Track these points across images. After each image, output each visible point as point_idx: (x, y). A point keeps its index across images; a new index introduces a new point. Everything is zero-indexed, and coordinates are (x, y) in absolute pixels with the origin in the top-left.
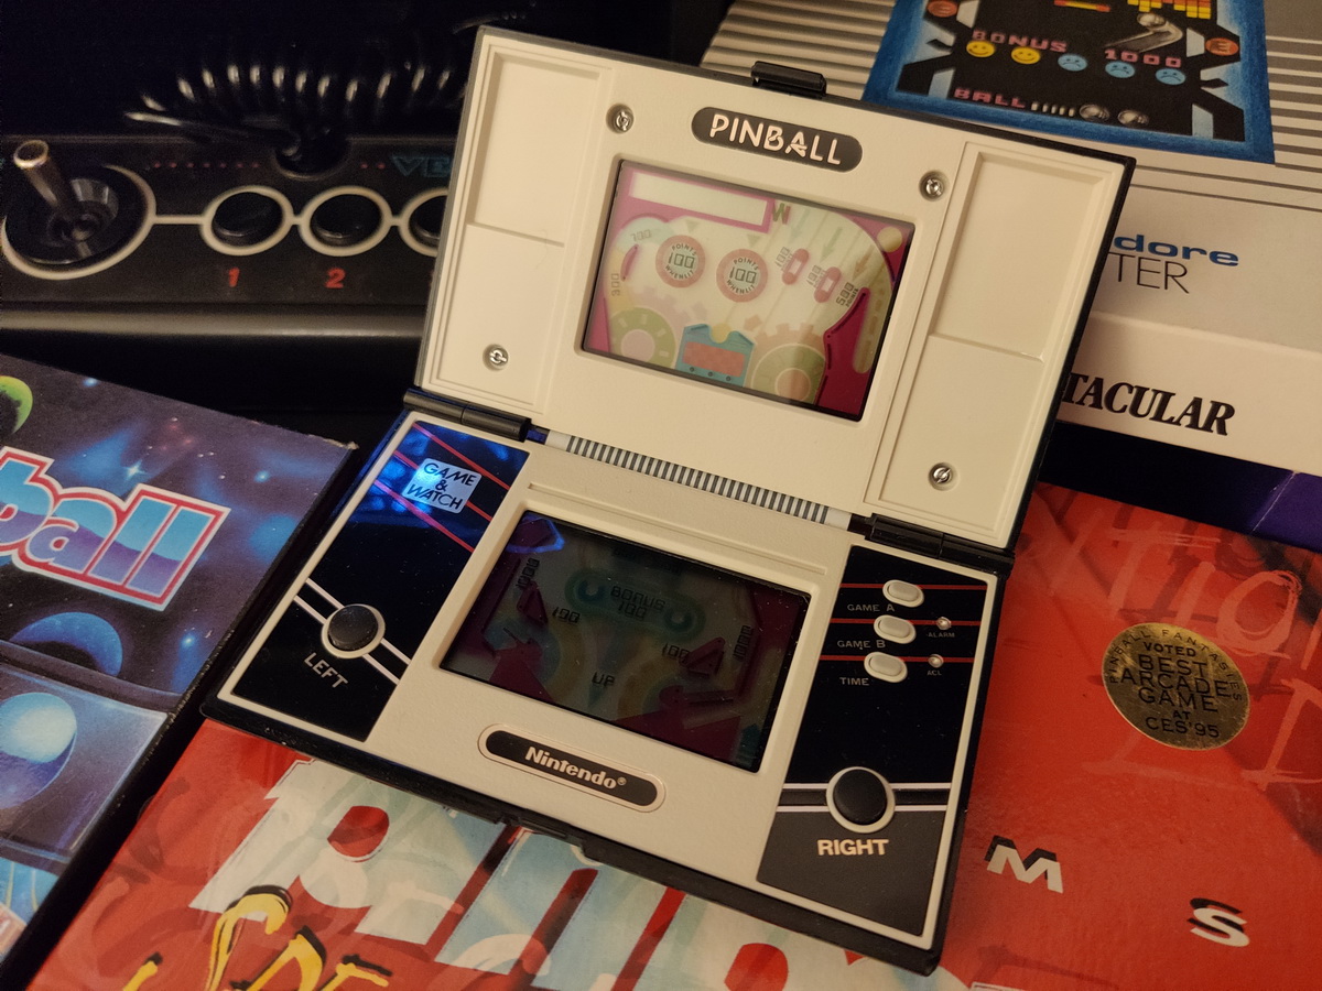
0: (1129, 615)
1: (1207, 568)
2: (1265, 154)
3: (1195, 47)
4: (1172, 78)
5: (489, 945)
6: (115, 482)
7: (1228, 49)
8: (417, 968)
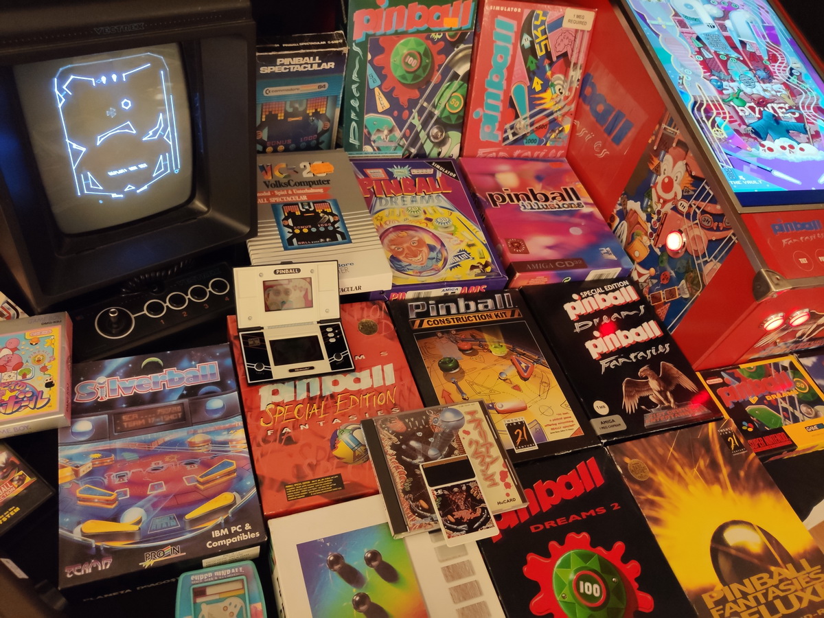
0: (358, 320)
1: (366, 309)
2: (350, 242)
3: (332, 220)
4: (331, 228)
5: (302, 395)
6: (192, 366)
7: (337, 219)
8: (295, 402)
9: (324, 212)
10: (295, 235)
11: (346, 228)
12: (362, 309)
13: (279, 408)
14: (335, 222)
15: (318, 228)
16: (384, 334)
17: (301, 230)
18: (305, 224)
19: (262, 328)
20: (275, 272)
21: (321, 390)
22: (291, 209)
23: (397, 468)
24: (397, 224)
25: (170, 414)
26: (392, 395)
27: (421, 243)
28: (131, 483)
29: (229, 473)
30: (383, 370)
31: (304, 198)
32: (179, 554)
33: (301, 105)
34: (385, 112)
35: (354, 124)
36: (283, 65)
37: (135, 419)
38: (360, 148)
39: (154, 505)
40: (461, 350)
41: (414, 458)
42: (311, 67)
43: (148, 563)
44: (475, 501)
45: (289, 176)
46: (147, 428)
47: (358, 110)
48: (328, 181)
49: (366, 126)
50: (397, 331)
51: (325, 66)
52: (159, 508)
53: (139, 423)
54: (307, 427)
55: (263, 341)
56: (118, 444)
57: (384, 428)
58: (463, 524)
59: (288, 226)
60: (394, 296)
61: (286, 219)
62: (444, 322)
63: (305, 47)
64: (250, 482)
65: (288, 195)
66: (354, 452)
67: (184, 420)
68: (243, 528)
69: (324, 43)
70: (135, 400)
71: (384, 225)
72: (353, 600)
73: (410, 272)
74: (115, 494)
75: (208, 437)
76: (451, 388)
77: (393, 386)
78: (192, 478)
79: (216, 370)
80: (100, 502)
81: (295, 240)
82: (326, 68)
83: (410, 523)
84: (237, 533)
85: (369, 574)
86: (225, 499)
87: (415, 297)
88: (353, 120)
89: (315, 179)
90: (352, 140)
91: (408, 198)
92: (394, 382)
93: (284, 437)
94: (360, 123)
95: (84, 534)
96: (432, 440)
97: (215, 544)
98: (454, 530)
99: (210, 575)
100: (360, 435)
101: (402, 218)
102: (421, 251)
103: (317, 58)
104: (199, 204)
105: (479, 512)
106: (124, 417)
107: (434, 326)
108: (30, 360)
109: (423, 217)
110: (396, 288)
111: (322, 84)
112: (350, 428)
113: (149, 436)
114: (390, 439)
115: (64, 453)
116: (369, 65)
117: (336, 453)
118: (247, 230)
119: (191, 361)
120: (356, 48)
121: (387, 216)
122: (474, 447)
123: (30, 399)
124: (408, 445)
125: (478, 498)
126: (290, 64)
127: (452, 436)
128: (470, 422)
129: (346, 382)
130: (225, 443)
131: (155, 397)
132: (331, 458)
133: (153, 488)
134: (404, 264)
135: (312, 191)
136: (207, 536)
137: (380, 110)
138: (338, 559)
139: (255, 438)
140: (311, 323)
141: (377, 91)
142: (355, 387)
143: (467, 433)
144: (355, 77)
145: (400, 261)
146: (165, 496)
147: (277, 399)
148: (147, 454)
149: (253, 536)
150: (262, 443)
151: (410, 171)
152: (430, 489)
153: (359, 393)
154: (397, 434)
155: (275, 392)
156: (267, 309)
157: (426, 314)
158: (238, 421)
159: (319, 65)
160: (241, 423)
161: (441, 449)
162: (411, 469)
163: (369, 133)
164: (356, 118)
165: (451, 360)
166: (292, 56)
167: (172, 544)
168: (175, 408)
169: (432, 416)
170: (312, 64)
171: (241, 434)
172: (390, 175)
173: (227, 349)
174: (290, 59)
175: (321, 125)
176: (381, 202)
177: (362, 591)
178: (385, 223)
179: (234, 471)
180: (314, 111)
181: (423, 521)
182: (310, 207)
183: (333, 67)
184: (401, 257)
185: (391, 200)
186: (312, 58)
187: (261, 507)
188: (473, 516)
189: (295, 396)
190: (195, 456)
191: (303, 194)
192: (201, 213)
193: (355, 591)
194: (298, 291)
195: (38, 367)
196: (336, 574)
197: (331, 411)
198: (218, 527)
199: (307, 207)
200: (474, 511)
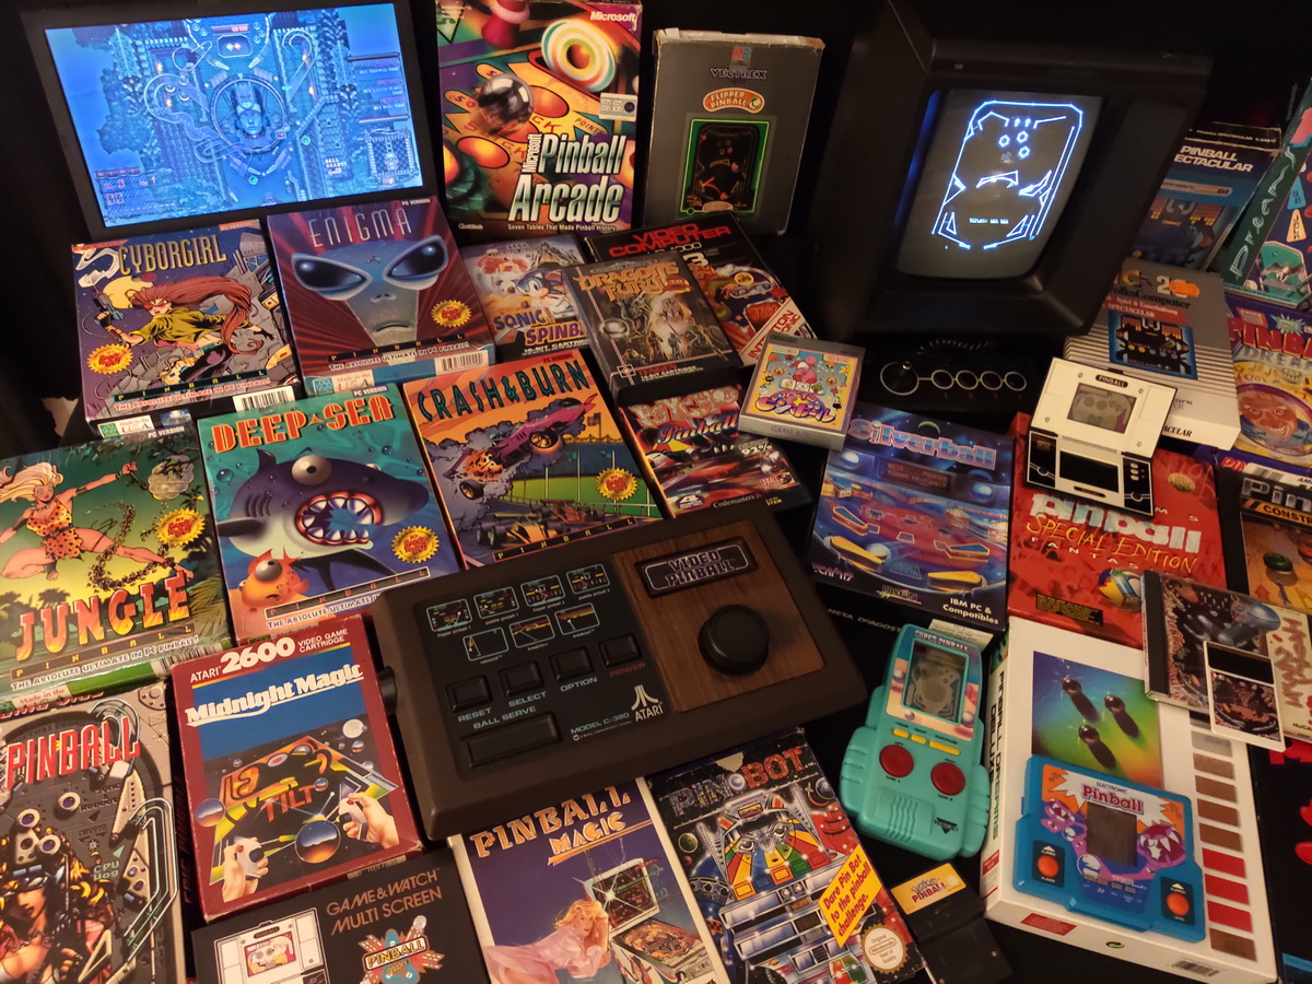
1: (1185, 464)
2: (1196, 378)
3: (1179, 347)
4: (1174, 357)
5: (1081, 520)
6: (969, 445)
7: (1186, 348)
8: (1070, 523)
9: (1171, 336)
10: (1127, 350)
11: (1195, 363)
12: (1181, 463)
13: (1050, 521)
14: (1182, 352)
15: (1158, 352)
16: (1200, 497)
17: (1137, 348)
18: (1143, 343)
19: (1057, 436)
20: (1098, 378)
21: (1103, 523)
22: (1132, 322)
23: (1174, 632)
24: (1261, 382)
25: (935, 480)
26: (1190, 563)
27: (1289, 414)
28: (881, 523)
29: (981, 557)
30: (1186, 535)
31: (1152, 315)
32: (915, 601)
33: (1186, 208)
34: (1295, 244)
35: (1245, 248)
36: (1187, 154)
37: (900, 471)
38: (1241, 281)
39: (901, 552)
40: (1300, 553)
41: (1200, 633)
42: (1221, 165)
43: (885, 594)
44: (1264, 706)
45: (1140, 286)
46: (909, 483)
47: (1258, 232)
48: (1187, 305)
49: (1260, 257)
50: (1218, 502)
51: (1239, 167)
52: (905, 555)
53: (903, 476)
54: (1077, 551)
55: (1053, 448)
56: (878, 485)
57: (1170, 589)
58: (1241, 720)
59: (1123, 339)
60: (1228, 463)
61: (1123, 330)
62: (1288, 515)
63: (1223, 139)
64: (1001, 573)
65: (1133, 307)
66: (1125, 598)
67: (946, 491)
68: (983, 609)
69: (1251, 138)
70: (904, 455)
71: (1243, 378)
72: (1080, 729)
73: (1263, 443)
74: (866, 526)
75: (967, 516)
76: (1273, 589)
77: (1195, 555)
78: (942, 544)
79: (993, 458)
80: (851, 525)
81: (1125, 356)
82: (1240, 169)
83: (1172, 689)
84: (974, 611)
85: (1106, 715)
86: (972, 577)
87: (1257, 474)
88: (1247, 243)
89: (1171, 298)
90: (1233, 269)
91: (1288, 358)
92: (1197, 551)
93: (1048, 551)
94: (1255, 250)
95: (832, 544)
96: (1227, 625)
97: (952, 610)
98: (1226, 720)
99: (935, 637)
100: (1138, 585)
101: (1272, 377)
102: (1285, 424)
103: (1234, 155)
104: (1036, 282)
105: (1265, 719)
106: (890, 465)
107: (1273, 514)
108: (824, 380)
109: (1302, 385)
110: (1235, 453)
111: (1225, 189)
112: (1127, 573)
113: (910, 491)
114: (1175, 602)
115: (829, 472)
116: (1298, 180)
117: (1102, 589)
118: (1080, 323)
119: (969, 439)
120: (1289, 154)
121: (1252, 370)
122: (1282, 656)
123: (818, 412)
124: (1195, 617)
125: (1270, 705)
126: (1197, 155)
127: (1257, 634)
128: (1286, 629)
129: (1136, 528)
130: (985, 529)
131: (923, 459)
132: (1095, 591)
133: (902, 536)
134: (1256, 430)
135: (1163, 309)
136: (946, 599)
137: (1290, 238)
138: (1074, 685)
139: (1017, 537)
140: (1115, 451)
141: (1296, 214)
142: (1147, 538)
143: (1280, 640)
144: (1272, 189)
145: (1252, 425)
146: (912, 548)
147: (1051, 511)
148: (902, 505)
149: (991, 620)
150: (1023, 545)
151: (1303, 327)
152: (1208, 669)
153: (1149, 545)
154: (1185, 602)
155: (1050, 505)
156: (1070, 417)
157: (1268, 498)
158: (1004, 514)
159: (1233, 164)
160: (1006, 517)
161: (1236, 640)
162: (1191, 643)
163: (1262, 265)
164: (1251, 242)
165: (1282, 559)
166: (1203, 146)
167: (910, 590)
168: (941, 477)
169: (1236, 604)
170: (1223, 161)
171: (1003, 527)
172: (1272, 325)
173: (1011, 443)
174: (1199, 150)
175: (1199, 239)
176: (1247, 352)
177: (1092, 725)
178: (1246, 377)
179: (987, 558)
180: (1199, 219)
181: (1190, 696)
182: (1156, 326)
183: (1249, 170)
184: (1254, 422)
185: (1263, 354)
186: (1226, 154)
187: (1007, 601)
188: (1255, 719)
189: (1072, 518)
190: (951, 527)
191: (1150, 310)
192: (1035, 291)
193: (1084, 721)
194: (1113, 409)
195: (829, 389)
196: (1068, 696)
197: (1109, 548)
198: (959, 597)
199: (1152, 326)
200: (1260, 716)
